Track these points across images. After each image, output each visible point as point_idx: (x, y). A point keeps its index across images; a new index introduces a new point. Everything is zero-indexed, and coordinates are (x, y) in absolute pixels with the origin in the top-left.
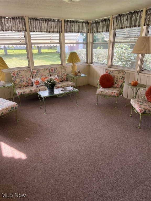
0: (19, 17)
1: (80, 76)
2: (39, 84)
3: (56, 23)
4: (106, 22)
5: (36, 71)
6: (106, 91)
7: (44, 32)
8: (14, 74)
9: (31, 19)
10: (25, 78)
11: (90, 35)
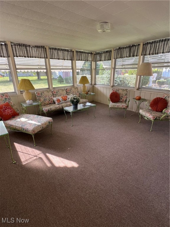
0: (41, 46)
1: (90, 94)
2: (60, 101)
3: (69, 53)
4: (108, 53)
5: (56, 91)
6: (117, 105)
7: (61, 59)
8: (39, 94)
9: (50, 49)
10: (48, 97)
11: (93, 63)
